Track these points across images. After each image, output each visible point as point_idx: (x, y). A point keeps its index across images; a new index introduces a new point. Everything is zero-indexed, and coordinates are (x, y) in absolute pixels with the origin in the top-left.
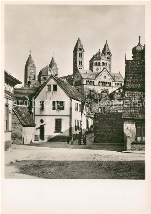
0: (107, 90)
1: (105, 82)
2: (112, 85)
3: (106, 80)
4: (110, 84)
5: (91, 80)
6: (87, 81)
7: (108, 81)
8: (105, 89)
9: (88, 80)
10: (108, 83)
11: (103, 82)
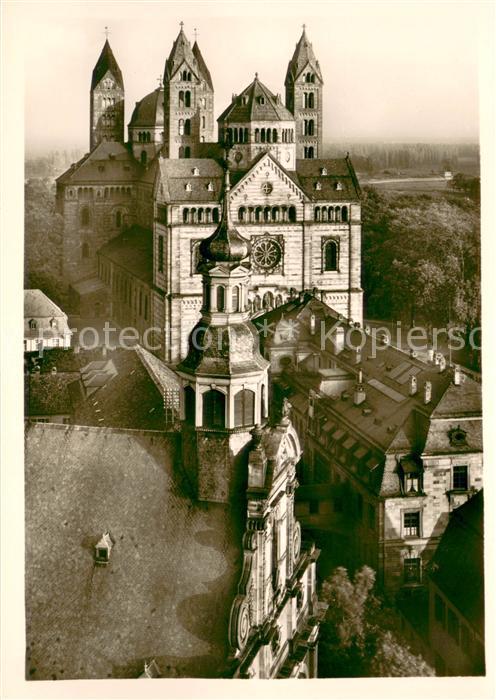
0: (278, 236)
1: (268, 209)
2: (299, 218)
3: (274, 200)
4: (292, 211)
5: (205, 206)
6: (186, 211)
7: (280, 204)
8: (267, 234)
9: (190, 206)
10: (284, 208)
11: (259, 209)
